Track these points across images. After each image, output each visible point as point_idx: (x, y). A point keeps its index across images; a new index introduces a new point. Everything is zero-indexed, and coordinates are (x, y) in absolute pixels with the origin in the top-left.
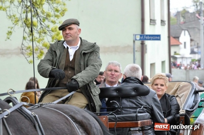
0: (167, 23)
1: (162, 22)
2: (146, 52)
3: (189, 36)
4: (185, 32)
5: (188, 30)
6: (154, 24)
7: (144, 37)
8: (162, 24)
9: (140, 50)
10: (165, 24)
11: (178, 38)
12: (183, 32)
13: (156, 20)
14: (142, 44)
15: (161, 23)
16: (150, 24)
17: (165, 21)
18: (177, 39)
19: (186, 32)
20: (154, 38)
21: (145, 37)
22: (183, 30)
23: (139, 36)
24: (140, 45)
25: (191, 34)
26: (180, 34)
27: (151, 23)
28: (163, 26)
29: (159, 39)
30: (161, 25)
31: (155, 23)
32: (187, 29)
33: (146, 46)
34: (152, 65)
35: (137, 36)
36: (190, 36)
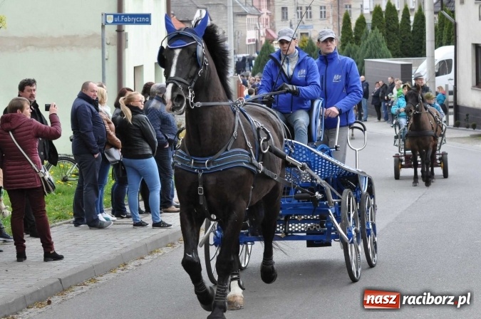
2: (126, 47)
7: (120, 19)
9: (115, 41)
11: (189, 22)
12: (198, 11)
14: (120, 31)
19: (204, 12)
20: (139, 19)
21: (122, 19)
23: (112, 17)
24: (116, 33)
26: (194, 15)
29: (149, 22)
32: (204, 6)
33: (126, 34)
34: (138, 69)
35: (108, 16)
36: (210, 20)
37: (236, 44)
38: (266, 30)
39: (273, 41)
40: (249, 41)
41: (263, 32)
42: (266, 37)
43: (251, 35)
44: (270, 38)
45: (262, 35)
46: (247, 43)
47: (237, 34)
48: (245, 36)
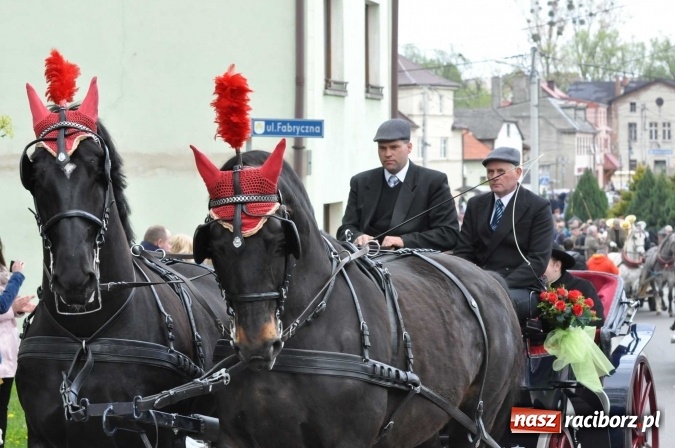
0: (387, 92)
1: (371, 90)
2: (309, 172)
3: (519, 137)
4: (508, 126)
5: (516, 123)
6: (338, 93)
7: (276, 128)
8: (369, 95)
10: (382, 95)
11: (492, 141)
12: (505, 126)
13: (347, 83)
14: (298, 148)
15: (367, 92)
16: (325, 94)
17: (382, 88)
18: (490, 145)
19: (513, 127)
20: (304, 129)
21: (279, 127)
22: (505, 121)
23: (263, 123)
24: (293, 150)
25: (524, 132)
26: (498, 130)
27: (328, 92)
28: (375, 102)
29: (320, 134)
30: (367, 98)
31: (346, 91)
32: (515, 120)
33: (309, 153)
34: (330, 208)
35: (256, 123)
36: (523, 139)
37: (560, 176)
38: (606, 156)
39: (615, 170)
40: (580, 170)
41: (600, 158)
42: (604, 166)
43: (582, 162)
44: (609, 166)
45: (598, 161)
46: (576, 173)
47: (560, 159)
48: (573, 164)
